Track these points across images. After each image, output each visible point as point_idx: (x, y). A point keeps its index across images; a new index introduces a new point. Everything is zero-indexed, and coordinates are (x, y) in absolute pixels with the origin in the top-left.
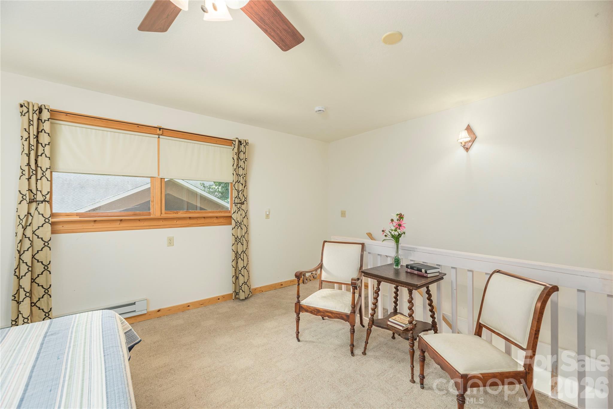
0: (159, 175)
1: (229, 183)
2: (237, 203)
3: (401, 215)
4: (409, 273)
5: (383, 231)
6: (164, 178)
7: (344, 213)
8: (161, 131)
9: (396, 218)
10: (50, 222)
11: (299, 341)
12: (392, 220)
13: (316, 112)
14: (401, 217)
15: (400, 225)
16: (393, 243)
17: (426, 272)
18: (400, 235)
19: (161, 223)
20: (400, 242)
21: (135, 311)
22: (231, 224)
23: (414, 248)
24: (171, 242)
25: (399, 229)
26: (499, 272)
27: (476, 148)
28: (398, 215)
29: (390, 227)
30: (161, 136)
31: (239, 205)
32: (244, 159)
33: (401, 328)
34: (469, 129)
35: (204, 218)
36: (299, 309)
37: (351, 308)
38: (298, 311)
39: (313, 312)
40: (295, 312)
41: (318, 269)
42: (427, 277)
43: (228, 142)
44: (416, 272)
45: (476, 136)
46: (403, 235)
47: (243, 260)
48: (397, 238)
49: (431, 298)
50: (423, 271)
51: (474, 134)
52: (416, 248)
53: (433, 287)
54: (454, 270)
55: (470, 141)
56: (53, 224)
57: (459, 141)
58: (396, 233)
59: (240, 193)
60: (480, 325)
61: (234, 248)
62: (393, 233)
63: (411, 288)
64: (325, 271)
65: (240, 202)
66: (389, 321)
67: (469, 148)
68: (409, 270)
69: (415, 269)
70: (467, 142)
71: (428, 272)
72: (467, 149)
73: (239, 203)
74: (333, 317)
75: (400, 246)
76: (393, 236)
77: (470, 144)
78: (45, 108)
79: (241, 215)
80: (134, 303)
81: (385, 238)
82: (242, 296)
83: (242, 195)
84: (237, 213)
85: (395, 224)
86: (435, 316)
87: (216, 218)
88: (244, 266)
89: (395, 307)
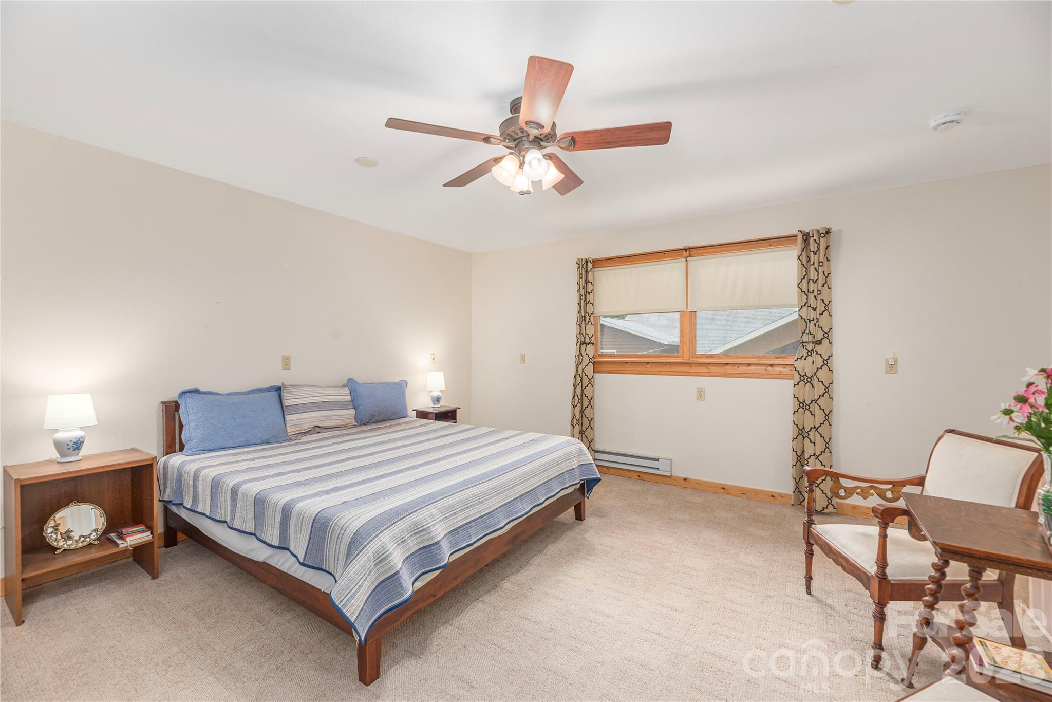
6: (696, 312)
8: (688, 252)
11: (809, 592)
21: (658, 469)
24: (701, 394)
30: (688, 259)
56: (594, 363)
79: (813, 364)
80: (657, 460)
84: (805, 359)
88: (814, 454)
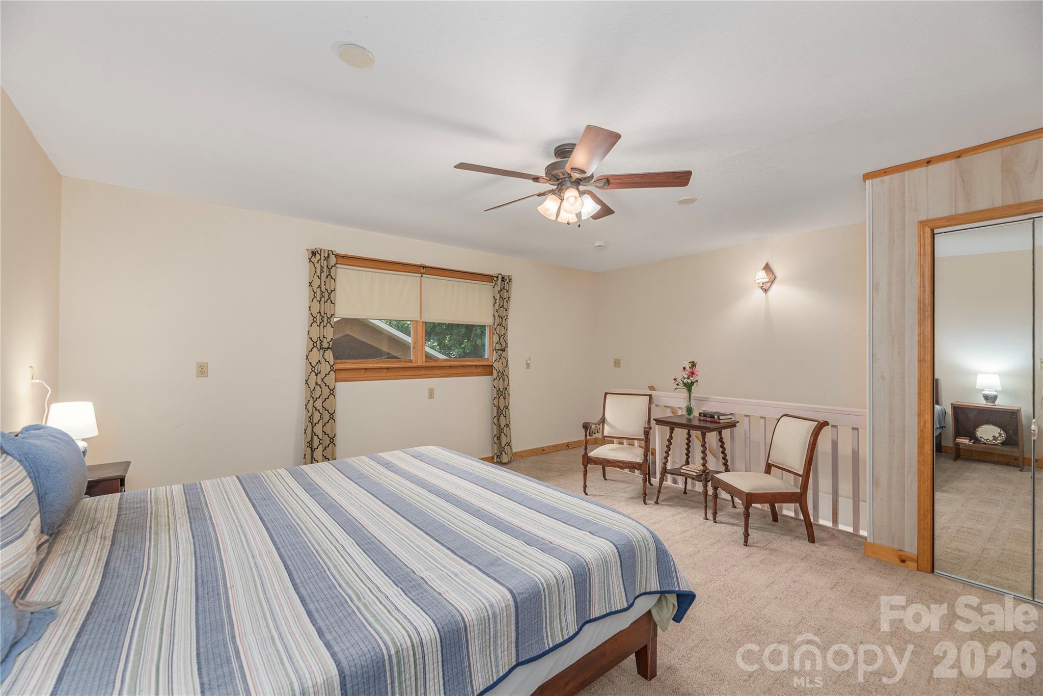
0: (421, 319)
1: (484, 326)
2: (497, 350)
3: (694, 363)
4: (702, 420)
5: (675, 379)
7: (618, 363)
9: (688, 366)
10: (334, 370)
12: (684, 368)
13: (596, 247)
14: (693, 365)
15: (693, 373)
16: (684, 393)
17: (719, 418)
18: (692, 383)
19: (423, 372)
20: (692, 391)
22: (492, 374)
23: (706, 398)
25: (692, 377)
26: (786, 415)
27: (775, 289)
28: (690, 363)
29: (681, 375)
31: (500, 352)
32: (507, 298)
33: (694, 474)
34: (767, 268)
35: (463, 366)
36: (587, 461)
37: (643, 457)
38: (586, 463)
39: (603, 463)
40: (583, 464)
41: (600, 423)
42: (720, 423)
43: (489, 278)
44: (709, 419)
45: (775, 276)
46: (695, 384)
47: (506, 417)
48: (689, 387)
49: (724, 446)
50: (716, 417)
51: (773, 274)
52: (709, 398)
53: (726, 433)
54: (747, 418)
55: (768, 282)
57: (756, 281)
58: (689, 381)
59: (502, 338)
60: (769, 466)
61: (495, 402)
62: (685, 381)
63: (705, 431)
64: (608, 425)
65: (502, 348)
66: (682, 469)
67: (768, 289)
68: (702, 418)
69: (708, 416)
70: (765, 282)
71: (721, 418)
72: (766, 291)
73: (501, 350)
74: (624, 467)
75: (692, 395)
76: (685, 385)
77: (769, 284)
78: (333, 254)
81: (677, 387)
82: (505, 459)
83: (504, 340)
85: (687, 372)
86: (728, 464)
87: (475, 367)
89: (687, 459)
